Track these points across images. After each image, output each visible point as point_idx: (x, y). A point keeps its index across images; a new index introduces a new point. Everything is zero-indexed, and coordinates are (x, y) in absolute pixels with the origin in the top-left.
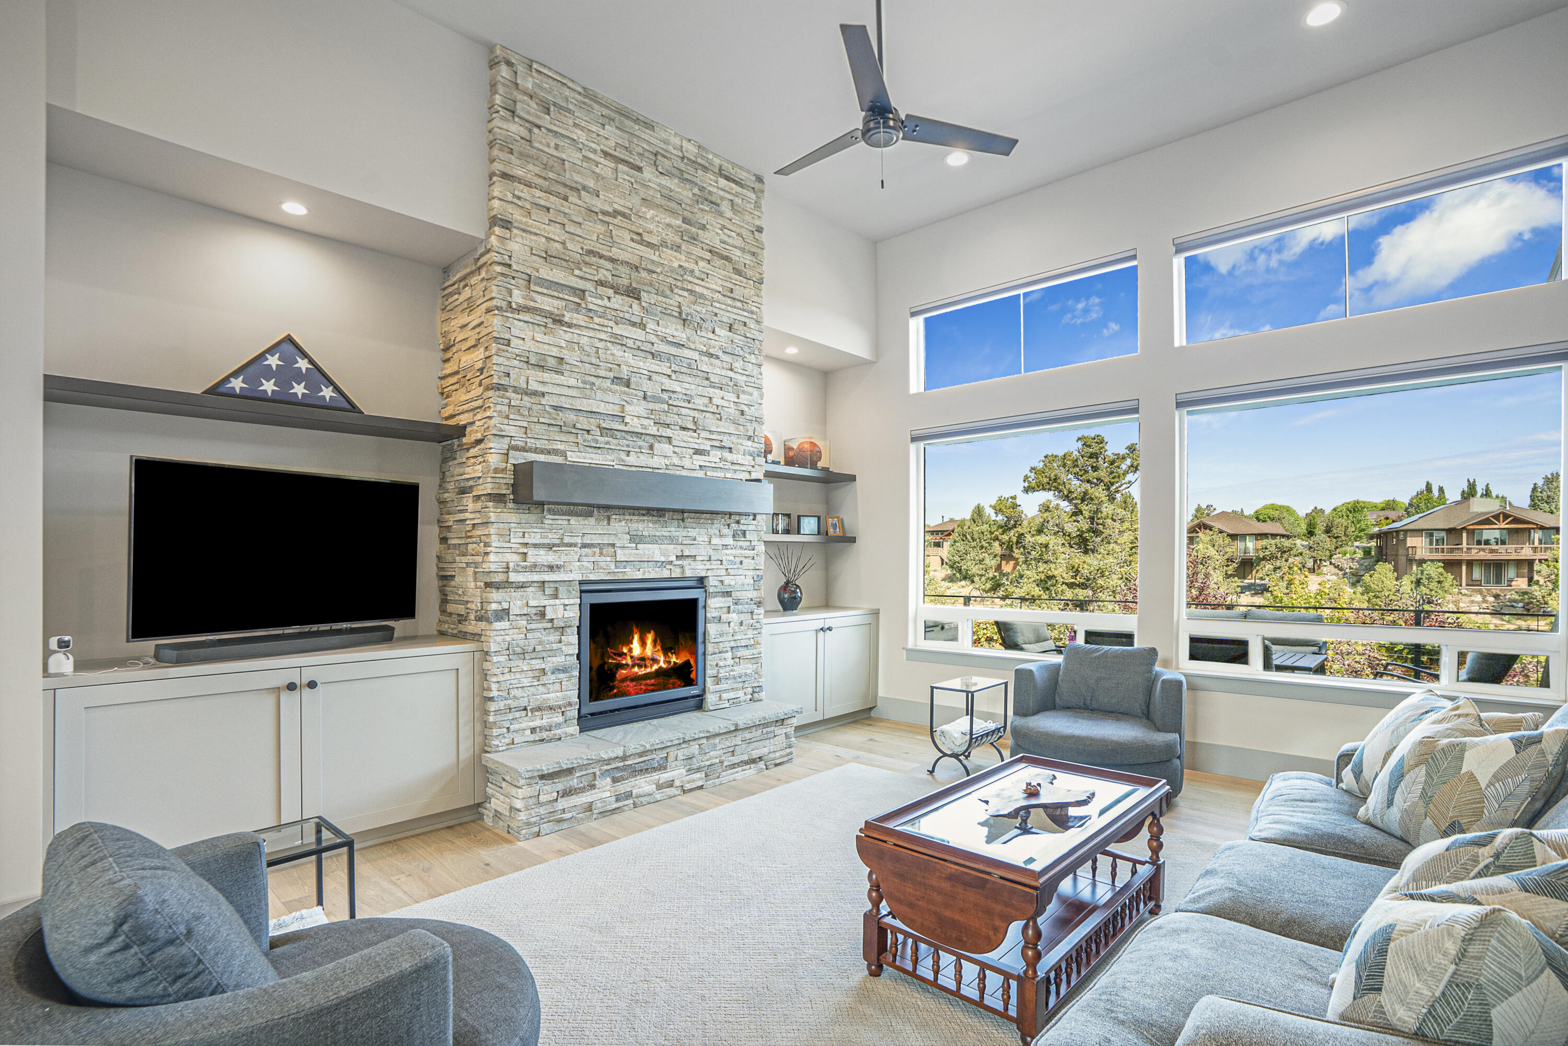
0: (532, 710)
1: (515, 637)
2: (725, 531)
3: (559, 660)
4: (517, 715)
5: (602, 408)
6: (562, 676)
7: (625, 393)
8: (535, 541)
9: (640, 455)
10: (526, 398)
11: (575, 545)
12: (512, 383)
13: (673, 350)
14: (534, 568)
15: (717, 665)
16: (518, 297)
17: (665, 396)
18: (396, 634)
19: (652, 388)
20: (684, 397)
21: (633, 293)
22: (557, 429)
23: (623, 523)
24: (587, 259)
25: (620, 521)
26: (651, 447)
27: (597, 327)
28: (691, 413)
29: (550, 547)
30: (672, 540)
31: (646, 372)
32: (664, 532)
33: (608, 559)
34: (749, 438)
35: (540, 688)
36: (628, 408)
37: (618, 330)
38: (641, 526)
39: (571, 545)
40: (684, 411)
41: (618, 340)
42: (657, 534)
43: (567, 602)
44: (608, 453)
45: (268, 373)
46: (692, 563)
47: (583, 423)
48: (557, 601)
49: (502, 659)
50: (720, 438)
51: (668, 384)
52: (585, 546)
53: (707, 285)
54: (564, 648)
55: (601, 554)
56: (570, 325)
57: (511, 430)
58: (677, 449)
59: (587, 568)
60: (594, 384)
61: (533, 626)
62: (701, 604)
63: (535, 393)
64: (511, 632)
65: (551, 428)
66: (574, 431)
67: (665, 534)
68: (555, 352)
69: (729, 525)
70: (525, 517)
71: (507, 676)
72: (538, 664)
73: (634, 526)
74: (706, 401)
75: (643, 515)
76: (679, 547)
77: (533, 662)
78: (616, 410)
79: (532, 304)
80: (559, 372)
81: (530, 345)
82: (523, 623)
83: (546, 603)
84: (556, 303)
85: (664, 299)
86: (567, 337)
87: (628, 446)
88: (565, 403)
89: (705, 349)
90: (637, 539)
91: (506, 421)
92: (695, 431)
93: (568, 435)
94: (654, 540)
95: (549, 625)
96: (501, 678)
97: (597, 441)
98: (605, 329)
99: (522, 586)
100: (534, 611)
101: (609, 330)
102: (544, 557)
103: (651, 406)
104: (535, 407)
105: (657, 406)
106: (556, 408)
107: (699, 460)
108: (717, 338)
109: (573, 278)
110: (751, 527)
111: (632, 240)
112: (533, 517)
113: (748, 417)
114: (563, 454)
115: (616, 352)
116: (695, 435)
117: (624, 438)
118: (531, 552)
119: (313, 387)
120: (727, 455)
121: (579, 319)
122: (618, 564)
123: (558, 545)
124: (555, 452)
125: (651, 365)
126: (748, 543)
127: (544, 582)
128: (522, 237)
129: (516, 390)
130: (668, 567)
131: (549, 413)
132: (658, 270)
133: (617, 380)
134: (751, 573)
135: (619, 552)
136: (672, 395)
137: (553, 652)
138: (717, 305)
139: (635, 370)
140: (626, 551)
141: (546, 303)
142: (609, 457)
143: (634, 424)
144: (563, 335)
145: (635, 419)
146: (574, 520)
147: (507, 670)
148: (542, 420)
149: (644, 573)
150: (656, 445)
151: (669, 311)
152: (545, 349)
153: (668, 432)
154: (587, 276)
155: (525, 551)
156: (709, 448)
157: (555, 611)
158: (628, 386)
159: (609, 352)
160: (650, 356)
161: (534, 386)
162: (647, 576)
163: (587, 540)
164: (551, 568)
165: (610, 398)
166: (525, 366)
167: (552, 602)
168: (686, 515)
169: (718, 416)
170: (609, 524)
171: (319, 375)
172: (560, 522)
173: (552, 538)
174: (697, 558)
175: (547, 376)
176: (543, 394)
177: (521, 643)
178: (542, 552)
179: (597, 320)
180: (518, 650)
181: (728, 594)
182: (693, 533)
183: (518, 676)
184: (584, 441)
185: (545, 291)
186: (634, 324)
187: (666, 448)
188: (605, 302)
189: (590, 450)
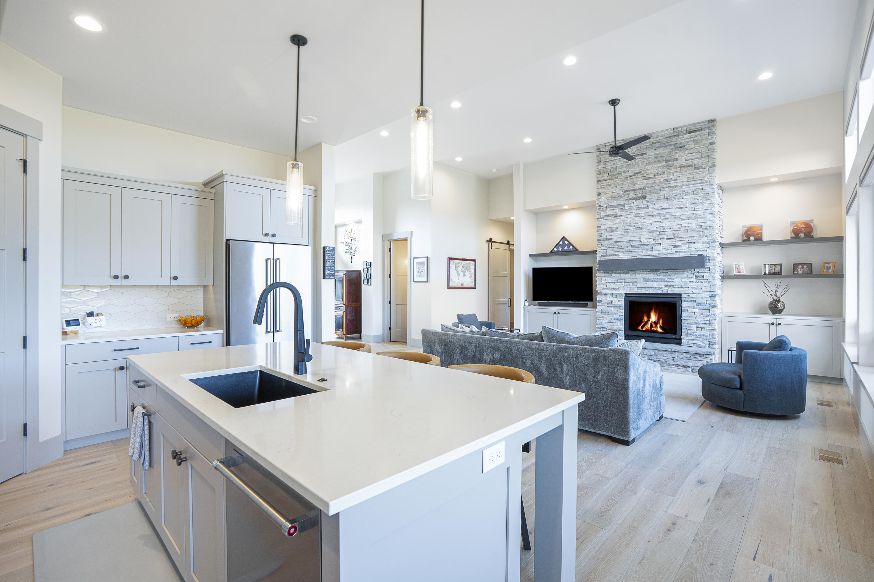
0: (608, 329)
1: (604, 308)
2: (690, 276)
3: (618, 316)
4: (604, 330)
5: (632, 239)
6: (618, 321)
7: (640, 232)
8: (609, 281)
9: (647, 251)
10: (606, 241)
11: (622, 282)
12: (602, 238)
13: (662, 212)
14: (609, 289)
15: (687, 329)
16: (603, 214)
17: (658, 229)
18: (588, 306)
19: (651, 228)
20: (668, 227)
21: (644, 198)
22: (616, 248)
23: (641, 275)
24: (625, 194)
25: (639, 274)
26: (652, 248)
27: (629, 214)
28: (671, 232)
29: (614, 283)
30: (661, 280)
31: (649, 223)
32: (659, 277)
33: (635, 287)
34: (706, 236)
35: (611, 323)
36: (642, 237)
37: (636, 212)
38: (648, 276)
39: (620, 282)
40: (666, 233)
41: (638, 215)
42: (654, 278)
43: (619, 299)
44: (634, 253)
45: (560, 246)
46: (673, 288)
47: (625, 244)
48: (616, 299)
49: (599, 313)
50: (686, 239)
51: (659, 224)
52: (625, 283)
53: (680, 181)
54: (619, 313)
55: (633, 285)
56: (619, 216)
57: (602, 251)
58: (664, 247)
59: (626, 289)
60: (628, 232)
61: (609, 306)
62: (678, 305)
63: (609, 239)
64: (602, 306)
65: (614, 248)
66: (621, 248)
67: (658, 278)
68: (614, 226)
69: (693, 273)
70: (606, 275)
71: (601, 318)
72: (610, 316)
73: (645, 276)
74: (680, 226)
75: (649, 272)
76: (666, 282)
77: (609, 316)
78: (638, 238)
79: (607, 214)
80: (616, 231)
81: (607, 226)
82: (606, 304)
83: (612, 299)
84: (614, 211)
85: (657, 195)
86: (619, 220)
87: (642, 249)
88: (619, 240)
89: (678, 206)
90: (646, 280)
91: (600, 249)
92: (674, 239)
93: (620, 249)
94: (653, 280)
95: (614, 306)
96: (599, 319)
97: (630, 250)
98: (632, 213)
99: (605, 294)
100: (609, 301)
101: (634, 213)
102: (612, 286)
103: (652, 234)
104: (609, 243)
105: (654, 234)
106: (616, 242)
107: (677, 249)
108: (685, 200)
109: (621, 201)
110: (706, 274)
111: (643, 180)
112: (608, 275)
113: (703, 228)
114: (618, 255)
115: (637, 220)
116: (674, 240)
117: (640, 247)
118: (608, 284)
119: (568, 247)
120: (692, 245)
121: (623, 213)
122: (639, 288)
123: (616, 282)
124: (616, 255)
125: (653, 219)
126: (707, 280)
127: (612, 293)
128: (604, 196)
129: (603, 240)
130: (660, 289)
131: (613, 244)
132: (654, 185)
133: (637, 228)
134: (709, 293)
135: (638, 284)
136: (661, 228)
137: (615, 314)
138: (684, 187)
139: (644, 223)
140: (641, 284)
141: (612, 212)
142: (635, 254)
143: (644, 241)
144: (617, 220)
145: (645, 240)
146: (622, 275)
147: (601, 317)
148: (611, 247)
149: (650, 291)
150: (653, 247)
151: (659, 198)
152: (611, 226)
153: (660, 242)
154: (625, 199)
155: (606, 284)
156: (681, 244)
157: (615, 302)
158: (642, 230)
159: (634, 220)
160: (652, 216)
161: (609, 237)
162: (650, 293)
163: (627, 281)
164: (614, 289)
165: (634, 234)
166: (606, 232)
167: (614, 299)
168: (669, 271)
169: (686, 231)
170: (635, 275)
171: (570, 244)
172: (617, 276)
173: (614, 280)
174: (675, 286)
175: (612, 233)
176: (612, 239)
177: (605, 310)
178: (611, 284)
179: (628, 211)
180: (604, 312)
181: (694, 301)
182: (672, 277)
183: (604, 319)
184: (625, 250)
185: (611, 209)
186: (644, 208)
187: (659, 247)
188: (632, 205)
189: (627, 253)
